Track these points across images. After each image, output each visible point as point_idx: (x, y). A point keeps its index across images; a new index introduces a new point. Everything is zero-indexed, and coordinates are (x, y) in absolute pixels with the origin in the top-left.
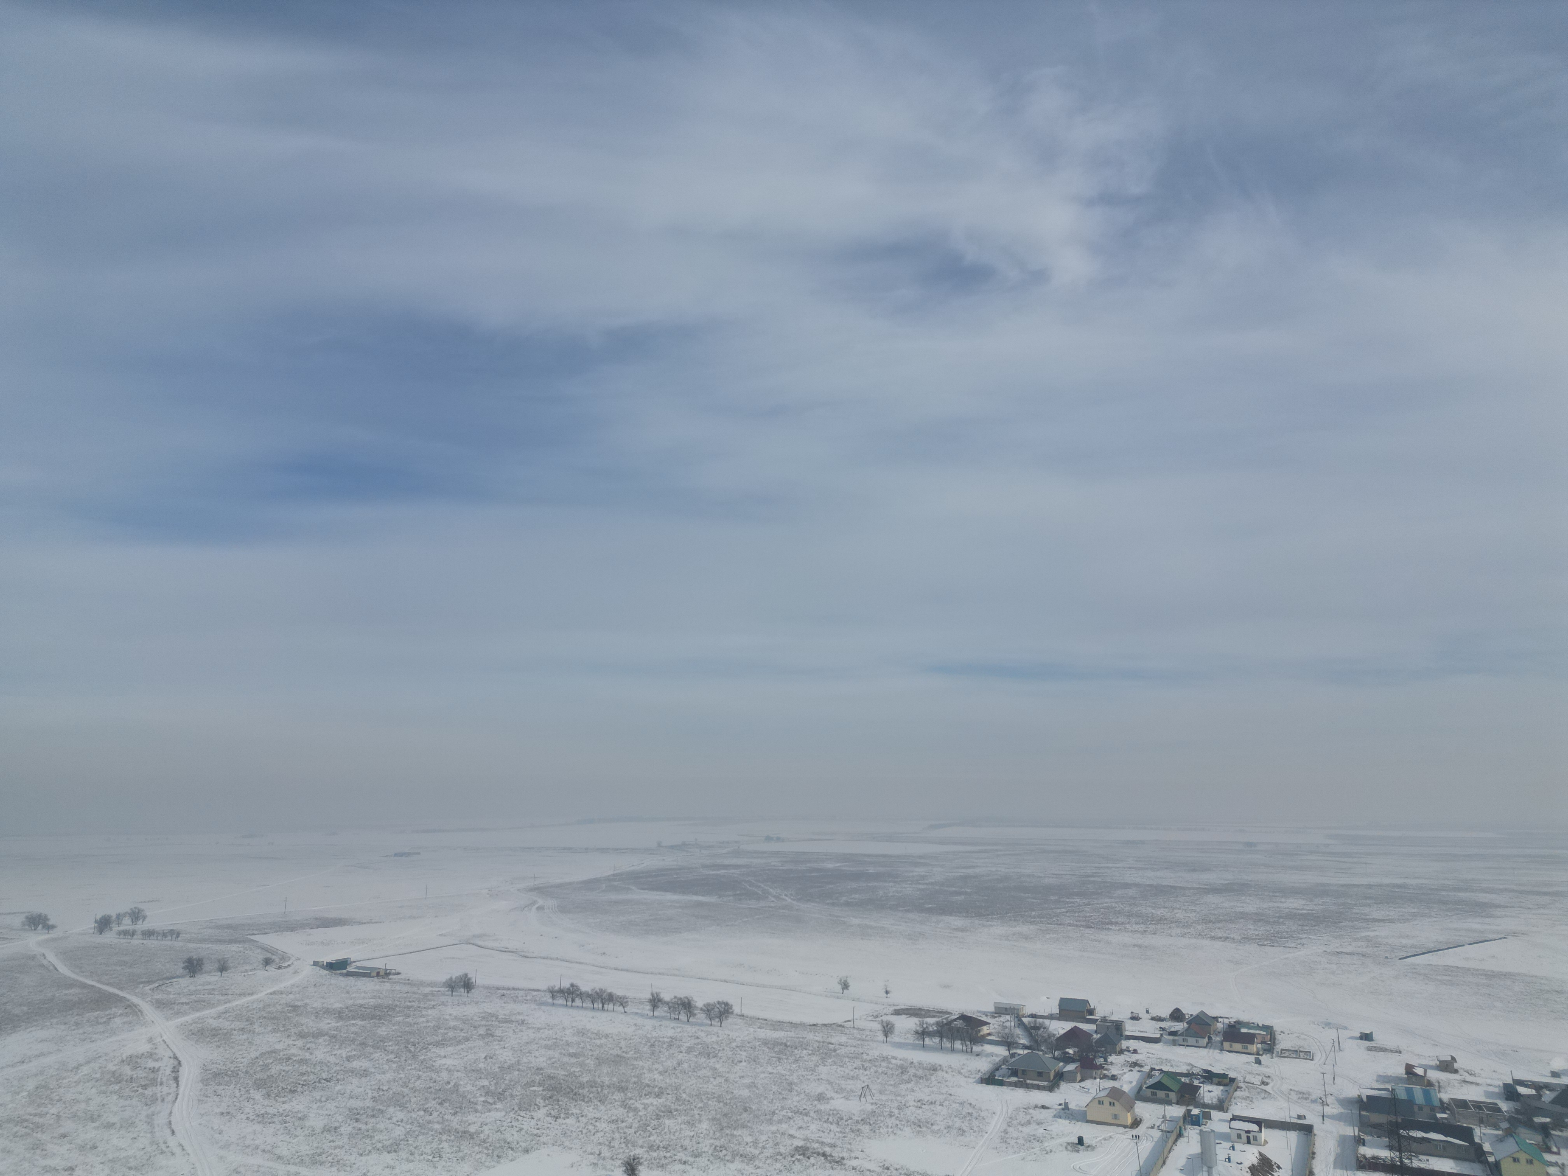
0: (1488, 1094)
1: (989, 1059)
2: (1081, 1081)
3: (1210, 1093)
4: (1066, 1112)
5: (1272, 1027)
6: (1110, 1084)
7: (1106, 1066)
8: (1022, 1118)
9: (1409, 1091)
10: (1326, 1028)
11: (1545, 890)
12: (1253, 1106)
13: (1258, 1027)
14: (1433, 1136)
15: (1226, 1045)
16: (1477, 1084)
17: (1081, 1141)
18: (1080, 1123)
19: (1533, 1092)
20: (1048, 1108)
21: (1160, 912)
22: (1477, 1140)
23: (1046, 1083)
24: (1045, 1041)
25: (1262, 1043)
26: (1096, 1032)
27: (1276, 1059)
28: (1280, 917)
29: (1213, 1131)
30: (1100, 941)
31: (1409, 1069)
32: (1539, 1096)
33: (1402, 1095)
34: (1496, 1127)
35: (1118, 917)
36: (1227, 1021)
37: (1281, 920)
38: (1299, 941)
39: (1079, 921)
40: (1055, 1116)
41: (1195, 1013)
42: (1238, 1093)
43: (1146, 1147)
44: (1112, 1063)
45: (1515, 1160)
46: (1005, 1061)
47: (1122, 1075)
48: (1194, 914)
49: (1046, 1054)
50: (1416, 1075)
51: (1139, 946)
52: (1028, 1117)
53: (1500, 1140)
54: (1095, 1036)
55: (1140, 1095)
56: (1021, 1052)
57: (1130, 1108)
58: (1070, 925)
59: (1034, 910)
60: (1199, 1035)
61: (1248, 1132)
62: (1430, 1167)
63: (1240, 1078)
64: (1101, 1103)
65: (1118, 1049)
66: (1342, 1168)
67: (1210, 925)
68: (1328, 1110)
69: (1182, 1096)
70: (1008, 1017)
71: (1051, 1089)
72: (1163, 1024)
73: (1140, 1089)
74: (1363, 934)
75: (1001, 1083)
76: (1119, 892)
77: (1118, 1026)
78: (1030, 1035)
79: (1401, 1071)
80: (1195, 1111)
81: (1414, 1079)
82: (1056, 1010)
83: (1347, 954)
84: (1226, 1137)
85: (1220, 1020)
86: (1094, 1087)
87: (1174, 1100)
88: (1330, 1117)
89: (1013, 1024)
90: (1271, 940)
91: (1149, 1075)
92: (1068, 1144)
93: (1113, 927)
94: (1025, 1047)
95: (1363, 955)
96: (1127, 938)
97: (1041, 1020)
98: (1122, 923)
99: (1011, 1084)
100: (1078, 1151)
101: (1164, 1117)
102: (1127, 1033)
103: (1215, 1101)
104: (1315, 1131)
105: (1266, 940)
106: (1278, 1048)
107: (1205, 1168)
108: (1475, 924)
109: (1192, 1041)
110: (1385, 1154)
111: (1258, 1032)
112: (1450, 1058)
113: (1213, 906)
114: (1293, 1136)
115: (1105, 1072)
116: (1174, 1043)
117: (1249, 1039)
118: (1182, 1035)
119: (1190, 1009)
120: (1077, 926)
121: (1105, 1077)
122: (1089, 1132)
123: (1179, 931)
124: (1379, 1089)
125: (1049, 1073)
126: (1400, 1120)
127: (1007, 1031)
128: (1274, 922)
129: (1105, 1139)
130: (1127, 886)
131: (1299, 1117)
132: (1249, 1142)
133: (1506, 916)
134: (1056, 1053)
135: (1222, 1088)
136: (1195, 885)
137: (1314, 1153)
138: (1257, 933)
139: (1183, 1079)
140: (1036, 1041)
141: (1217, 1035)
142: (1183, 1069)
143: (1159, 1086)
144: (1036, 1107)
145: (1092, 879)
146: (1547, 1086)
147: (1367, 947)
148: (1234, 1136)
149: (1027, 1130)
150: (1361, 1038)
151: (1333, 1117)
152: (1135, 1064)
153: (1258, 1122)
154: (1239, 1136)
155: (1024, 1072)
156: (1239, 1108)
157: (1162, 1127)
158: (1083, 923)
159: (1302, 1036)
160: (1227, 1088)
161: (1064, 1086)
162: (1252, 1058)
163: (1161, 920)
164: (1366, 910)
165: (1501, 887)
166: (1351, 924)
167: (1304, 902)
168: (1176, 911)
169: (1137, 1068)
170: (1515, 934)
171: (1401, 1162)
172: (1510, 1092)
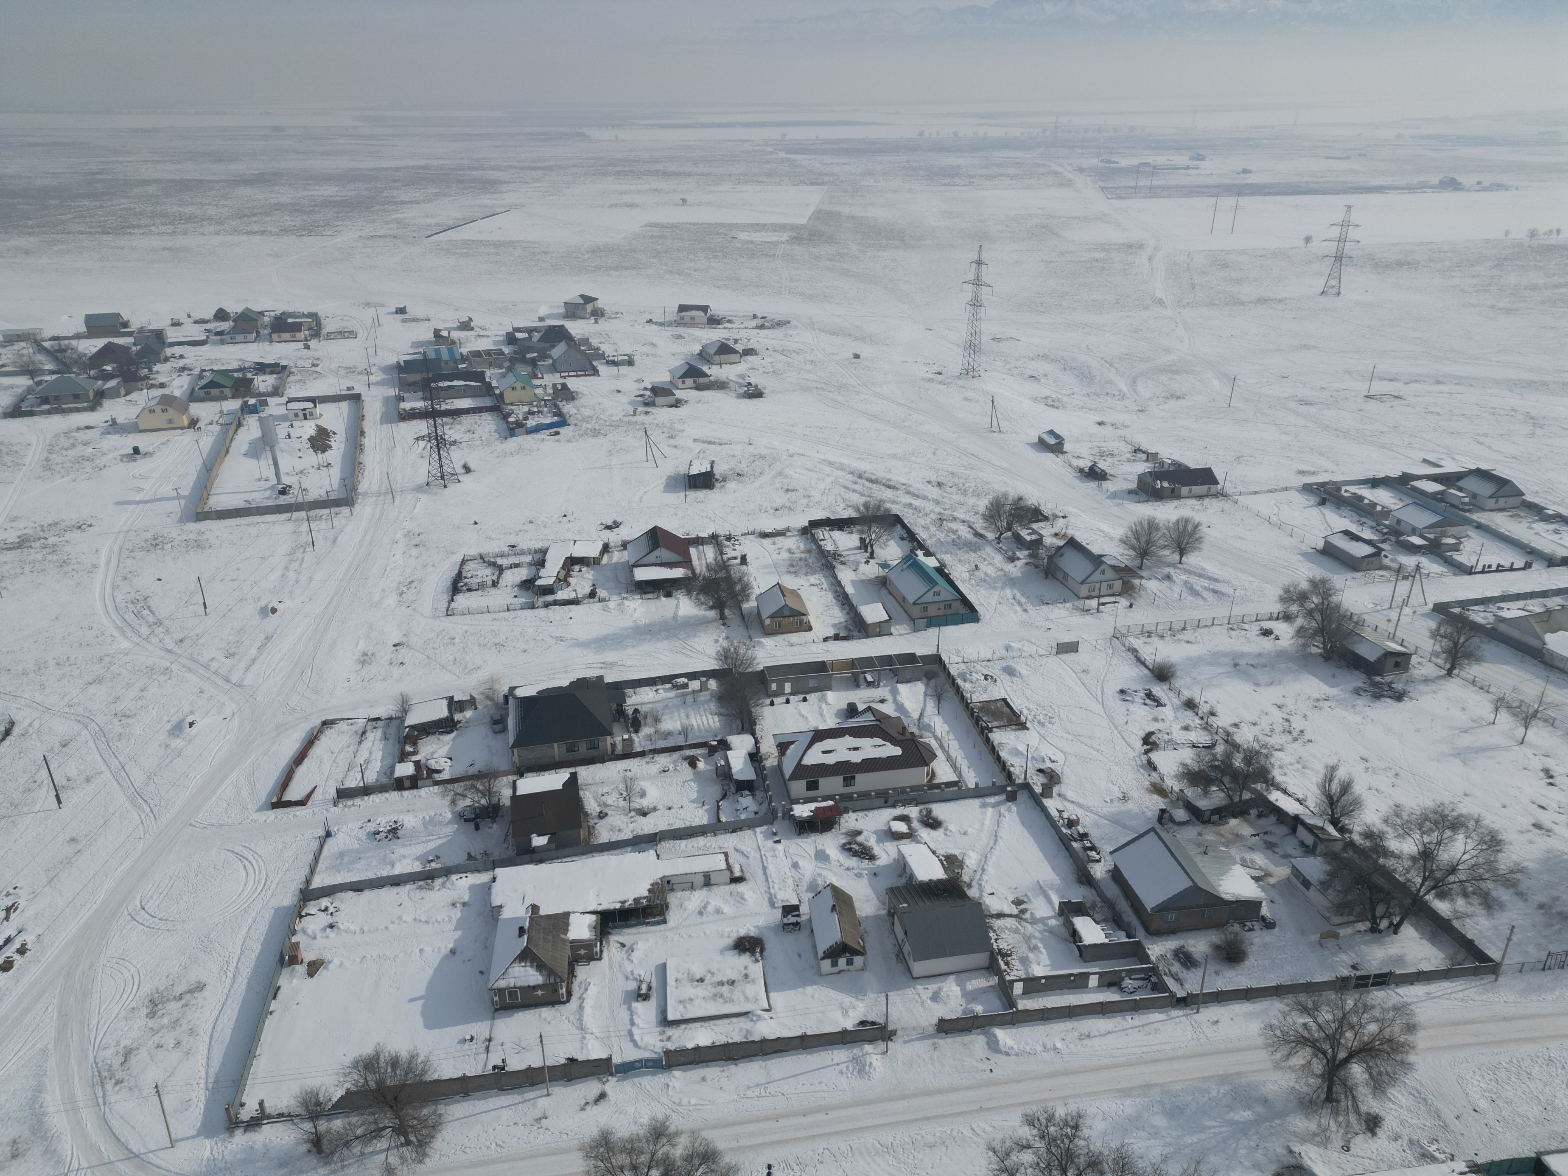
0: (495, 343)
1: (9, 392)
2: (125, 395)
3: (264, 382)
4: (114, 427)
5: (317, 314)
6: (159, 392)
7: (152, 376)
8: (64, 442)
9: (437, 351)
10: (366, 308)
11: (539, 165)
12: (306, 387)
13: (303, 315)
14: (456, 383)
15: (275, 336)
16: (488, 336)
17: (136, 450)
18: (132, 435)
19: (526, 335)
20: (93, 428)
21: (188, 210)
22: (487, 380)
23: (85, 404)
24: (76, 362)
25: (309, 329)
26: (134, 344)
27: (323, 342)
28: (315, 206)
29: (271, 415)
30: (122, 248)
31: (437, 333)
32: (530, 337)
33: (432, 355)
34: (501, 367)
35: (140, 220)
36: (272, 314)
37: (317, 209)
38: (335, 229)
39: (93, 227)
40: (103, 434)
41: (240, 311)
42: (291, 378)
43: (207, 440)
44: (158, 372)
45: (513, 389)
46: (30, 390)
47: (171, 381)
48: (226, 209)
49: (80, 375)
50: (442, 337)
51: (170, 249)
52: (72, 441)
53: (504, 376)
54: (134, 348)
55: (193, 397)
56: (48, 378)
57: (185, 410)
58: (81, 233)
59: (30, 219)
60: (246, 331)
61: (304, 410)
62: (455, 407)
63: (292, 364)
64: (152, 411)
65: (162, 357)
66: (387, 423)
67: (245, 219)
68: (373, 379)
69: (237, 390)
70: (23, 344)
71: (92, 409)
72: (208, 326)
73: (193, 391)
74: (393, 217)
75: (30, 414)
76: (136, 190)
77: (159, 335)
78: (56, 359)
79: (430, 336)
80: (252, 401)
81: (441, 341)
82: (83, 329)
83: (380, 237)
84: (284, 418)
85: (266, 313)
86: (141, 398)
87: (230, 395)
88: (374, 384)
89: (31, 350)
90: (308, 229)
91: (201, 377)
92: (123, 456)
93: (136, 231)
94: (52, 372)
95: (395, 237)
96: (154, 242)
97: (66, 342)
98: (146, 226)
99: (42, 413)
100: (135, 461)
101: (221, 412)
102: (170, 340)
103: (270, 389)
104: (363, 398)
105: (304, 230)
106: (324, 332)
107: (268, 448)
108: (486, 200)
109: (240, 337)
110: (420, 405)
111: (303, 320)
112: (467, 319)
113: (246, 199)
114: (344, 405)
115: (151, 382)
116: (222, 342)
117: (296, 328)
118: (229, 333)
119: (234, 307)
120: (90, 233)
121: (152, 386)
122: (143, 441)
123: (212, 228)
124: (413, 354)
125: (87, 394)
126: (431, 376)
127: (25, 359)
128: (310, 211)
129: (163, 444)
130: (144, 182)
131: (349, 389)
132: (306, 418)
133: (509, 191)
134: (92, 373)
135: (275, 376)
136: (223, 178)
137: (363, 416)
138: (294, 224)
139: (236, 375)
140: (65, 364)
141: (264, 329)
142: (235, 365)
143: (212, 385)
144: (79, 429)
145: (100, 177)
146: (535, 329)
147: (397, 228)
148: (292, 416)
149: (72, 453)
150: (397, 313)
151: (377, 384)
152: (183, 369)
153: (313, 400)
154: (296, 415)
155: (57, 398)
156: (293, 391)
157: (221, 421)
158: (98, 229)
159: (346, 318)
160: (279, 375)
161: (107, 404)
162: (301, 345)
163: (190, 219)
164: (395, 193)
165: (506, 164)
166: (382, 207)
167: (337, 189)
168: (206, 207)
169: (186, 372)
170: (516, 206)
171: (433, 408)
172: (511, 339)
